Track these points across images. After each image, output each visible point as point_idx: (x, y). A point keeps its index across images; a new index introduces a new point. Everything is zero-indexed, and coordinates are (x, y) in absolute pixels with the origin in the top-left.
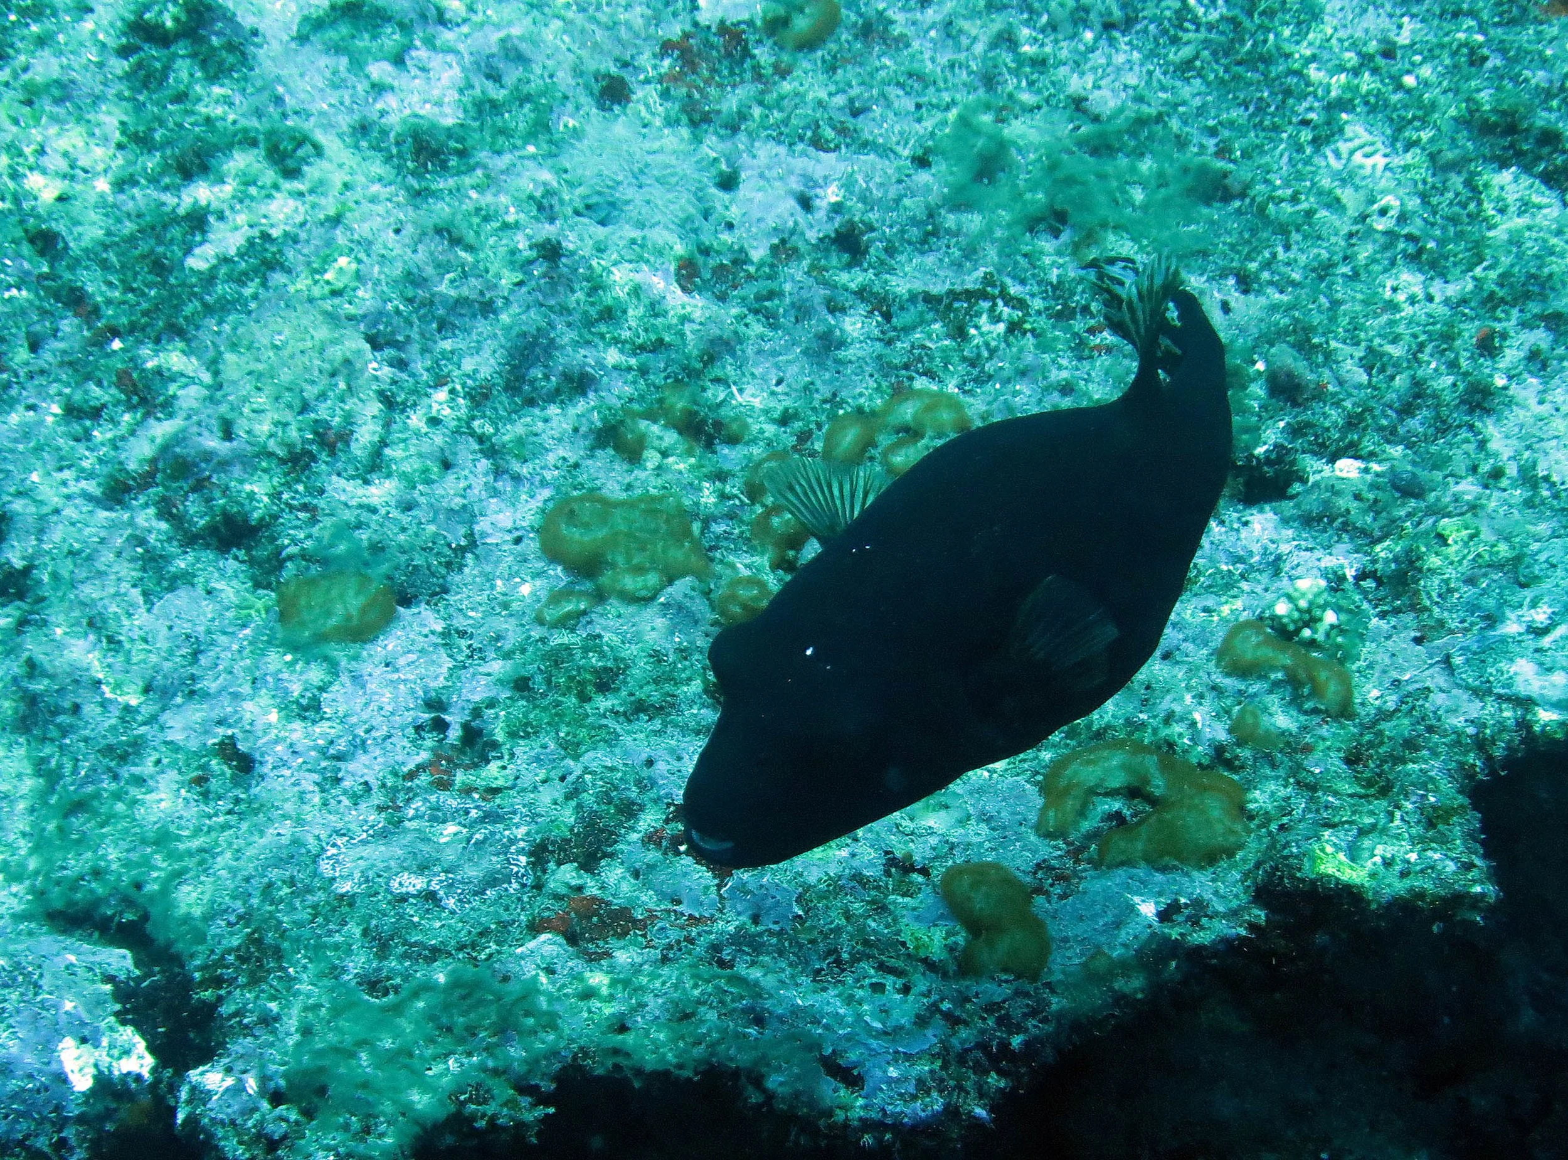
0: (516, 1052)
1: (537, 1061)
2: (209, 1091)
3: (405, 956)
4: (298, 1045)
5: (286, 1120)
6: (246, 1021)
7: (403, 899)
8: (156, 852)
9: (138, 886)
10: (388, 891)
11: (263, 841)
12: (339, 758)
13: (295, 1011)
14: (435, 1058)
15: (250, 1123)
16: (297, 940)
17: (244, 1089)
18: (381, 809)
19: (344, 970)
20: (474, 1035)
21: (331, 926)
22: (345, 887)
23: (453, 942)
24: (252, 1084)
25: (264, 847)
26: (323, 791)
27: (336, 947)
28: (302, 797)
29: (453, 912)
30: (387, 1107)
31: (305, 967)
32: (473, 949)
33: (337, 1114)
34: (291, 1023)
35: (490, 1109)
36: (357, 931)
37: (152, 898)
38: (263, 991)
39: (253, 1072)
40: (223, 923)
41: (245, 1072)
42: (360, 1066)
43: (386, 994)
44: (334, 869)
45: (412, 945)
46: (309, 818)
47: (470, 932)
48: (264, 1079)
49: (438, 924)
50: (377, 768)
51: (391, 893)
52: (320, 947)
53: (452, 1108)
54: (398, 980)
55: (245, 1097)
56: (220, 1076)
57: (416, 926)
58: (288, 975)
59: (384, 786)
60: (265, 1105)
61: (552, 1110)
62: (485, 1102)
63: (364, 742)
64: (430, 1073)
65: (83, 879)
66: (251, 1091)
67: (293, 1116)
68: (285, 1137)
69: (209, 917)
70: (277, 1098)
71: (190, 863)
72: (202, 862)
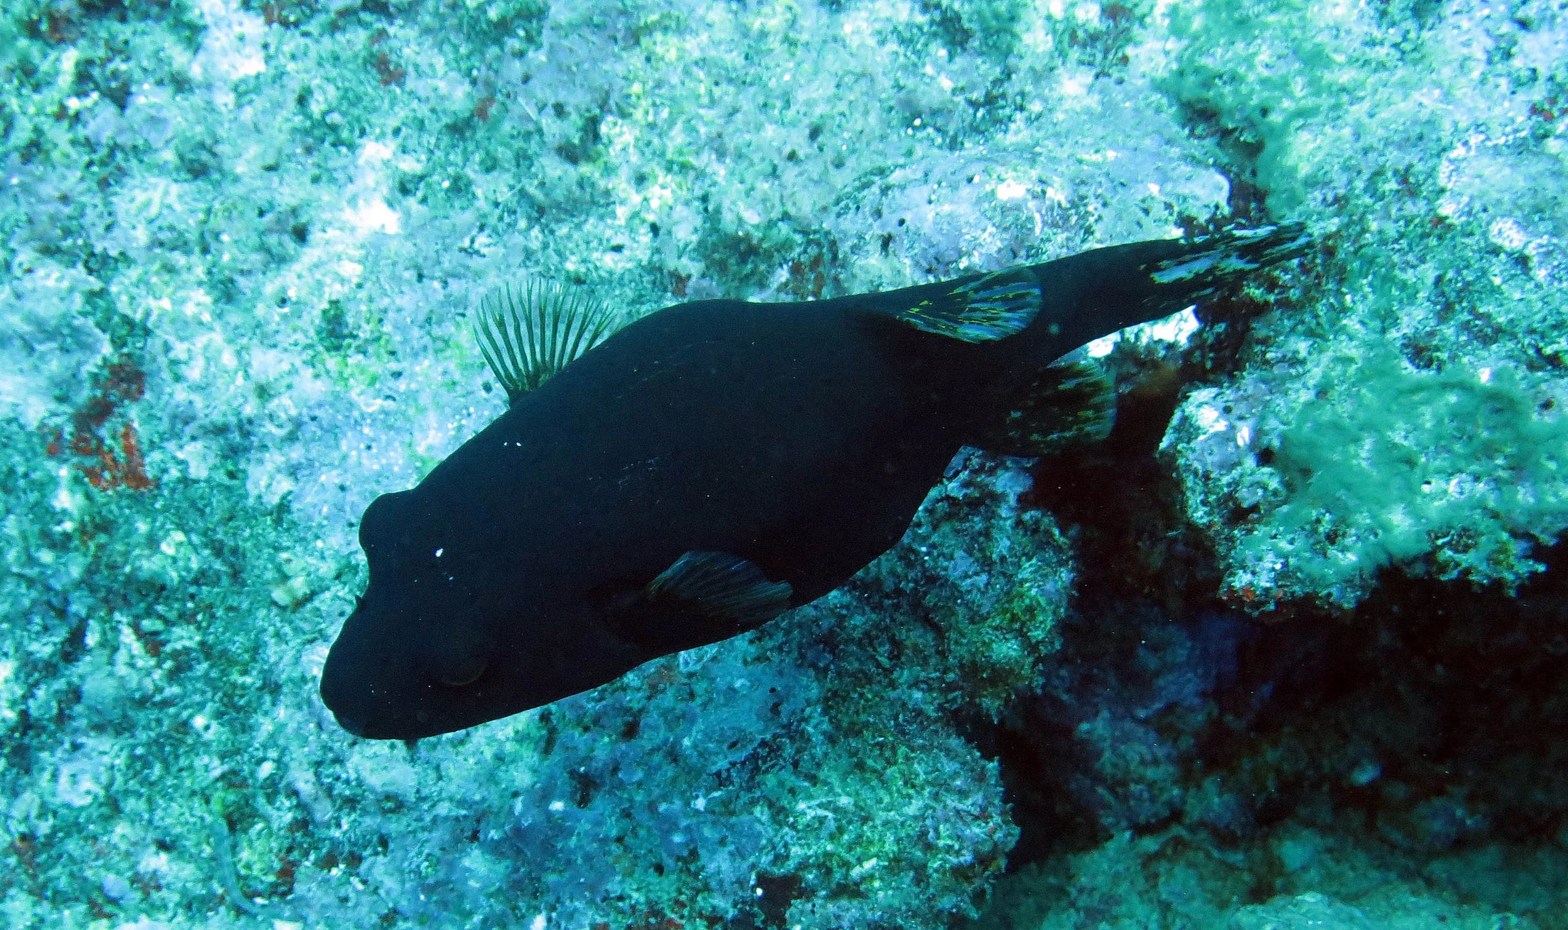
0: (1524, 496)
1: (1542, 514)
2: (1199, 428)
3: (1465, 327)
4: (1309, 405)
5: (1265, 488)
6: (1269, 356)
7: (1496, 251)
8: (1300, 73)
9: (1265, 112)
10: (1484, 234)
11: (1402, 106)
12: (1524, 24)
13: (1325, 358)
14: (1438, 471)
15: (1225, 480)
16: (1371, 261)
17: (1235, 440)
18: (1535, 110)
19: (1396, 322)
20: (1491, 457)
21: (1410, 258)
22: (1447, 208)
23: (1524, 324)
24: (1244, 435)
25: (1400, 115)
26: (1490, 62)
27: (1403, 286)
28: (1463, 65)
29: (1538, 286)
30: (1363, 519)
31: (1364, 297)
32: (1543, 337)
33: (1314, 506)
34: (1315, 374)
35: (1466, 559)
36: (1431, 277)
37: (1272, 129)
38: (1302, 322)
39: (1251, 422)
40: (1320, 198)
41: (1241, 418)
42: (1357, 456)
43: (1428, 366)
44: (1449, 177)
45: (1479, 316)
46: (1458, 94)
47: (1544, 319)
48: (1258, 433)
49: (1517, 295)
50: (1554, 55)
51: (1486, 239)
52: (1388, 279)
53: (1427, 547)
54: (1444, 356)
55: (1231, 449)
56: (1216, 414)
57: (1495, 290)
58: (1342, 303)
59: (1551, 79)
60: (1250, 462)
61: (1541, 568)
62: (1466, 549)
63: (1554, 17)
64: (1426, 488)
65: (1220, 77)
66: (1240, 443)
67: (1274, 484)
68: (1254, 508)
69: (1311, 183)
70: (1265, 457)
71: (1325, 101)
72: (1336, 107)
